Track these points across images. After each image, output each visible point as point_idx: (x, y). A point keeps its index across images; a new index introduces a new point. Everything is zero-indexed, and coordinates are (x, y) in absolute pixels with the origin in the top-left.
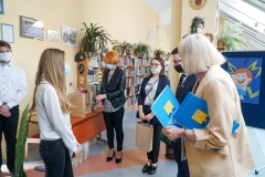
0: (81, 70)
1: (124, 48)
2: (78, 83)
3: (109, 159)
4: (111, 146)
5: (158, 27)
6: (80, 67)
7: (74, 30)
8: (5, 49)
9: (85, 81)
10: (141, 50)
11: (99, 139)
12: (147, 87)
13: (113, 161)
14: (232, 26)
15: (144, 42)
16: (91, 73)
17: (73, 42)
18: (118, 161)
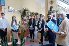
0: (23, 19)
1: (33, 14)
2: (22, 23)
3: (31, 41)
4: (31, 38)
5: (40, 8)
6: (22, 19)
7: (21, 9)
8: (3, 15)
9: (24, 22)
10: (36, 14)
11: (28, 36)
12: (39, 23)
13: (32, 42)
14: (59, 8)
15: (37, 12)
16: (25, 20)
17: (21, 12)
18: (33, 41)
